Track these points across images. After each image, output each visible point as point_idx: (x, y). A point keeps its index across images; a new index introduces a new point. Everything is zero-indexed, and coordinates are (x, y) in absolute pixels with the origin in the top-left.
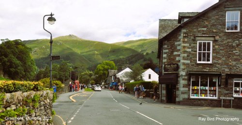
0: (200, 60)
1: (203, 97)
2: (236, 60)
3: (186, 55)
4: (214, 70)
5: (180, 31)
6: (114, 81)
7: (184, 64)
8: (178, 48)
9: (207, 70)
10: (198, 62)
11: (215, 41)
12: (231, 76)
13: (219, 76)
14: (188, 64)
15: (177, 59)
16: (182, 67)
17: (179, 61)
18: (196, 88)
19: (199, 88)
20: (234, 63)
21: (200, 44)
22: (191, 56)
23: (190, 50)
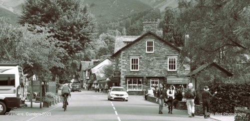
0: (132, 69)
1: (135, 90)
2: (151, 69)
3: (124, 66)
4: (140, 75)
5: (121, 52)
6: (88, 78)
7: (123, 71)
8: (120, 62)
9: (136, 74)
10: (131, 70)
11: (140, 58)
12: (149, 78)
13: (142, 78)
14: (125, 71)
15: (120, 68)
16: (122, 73)
17: (121, 70)
18: (130, 85)
19: (132, 85)
20: (150, 70)
21: (132, 60)
22: (127, 67)
23: (126, 63)
